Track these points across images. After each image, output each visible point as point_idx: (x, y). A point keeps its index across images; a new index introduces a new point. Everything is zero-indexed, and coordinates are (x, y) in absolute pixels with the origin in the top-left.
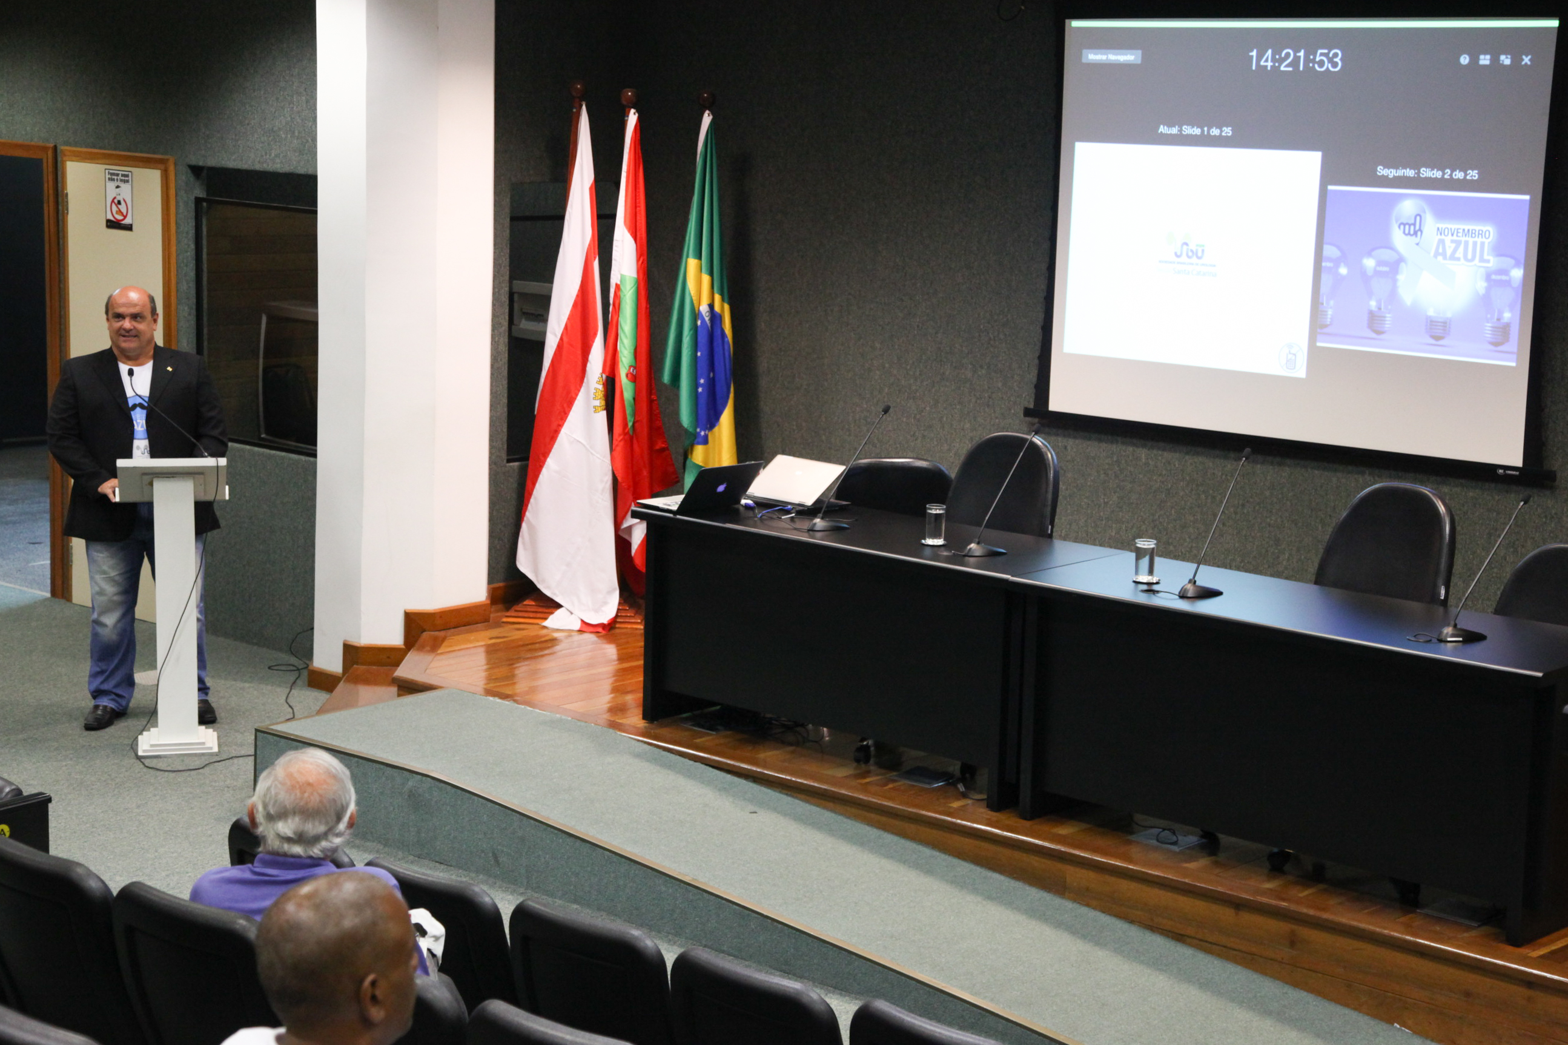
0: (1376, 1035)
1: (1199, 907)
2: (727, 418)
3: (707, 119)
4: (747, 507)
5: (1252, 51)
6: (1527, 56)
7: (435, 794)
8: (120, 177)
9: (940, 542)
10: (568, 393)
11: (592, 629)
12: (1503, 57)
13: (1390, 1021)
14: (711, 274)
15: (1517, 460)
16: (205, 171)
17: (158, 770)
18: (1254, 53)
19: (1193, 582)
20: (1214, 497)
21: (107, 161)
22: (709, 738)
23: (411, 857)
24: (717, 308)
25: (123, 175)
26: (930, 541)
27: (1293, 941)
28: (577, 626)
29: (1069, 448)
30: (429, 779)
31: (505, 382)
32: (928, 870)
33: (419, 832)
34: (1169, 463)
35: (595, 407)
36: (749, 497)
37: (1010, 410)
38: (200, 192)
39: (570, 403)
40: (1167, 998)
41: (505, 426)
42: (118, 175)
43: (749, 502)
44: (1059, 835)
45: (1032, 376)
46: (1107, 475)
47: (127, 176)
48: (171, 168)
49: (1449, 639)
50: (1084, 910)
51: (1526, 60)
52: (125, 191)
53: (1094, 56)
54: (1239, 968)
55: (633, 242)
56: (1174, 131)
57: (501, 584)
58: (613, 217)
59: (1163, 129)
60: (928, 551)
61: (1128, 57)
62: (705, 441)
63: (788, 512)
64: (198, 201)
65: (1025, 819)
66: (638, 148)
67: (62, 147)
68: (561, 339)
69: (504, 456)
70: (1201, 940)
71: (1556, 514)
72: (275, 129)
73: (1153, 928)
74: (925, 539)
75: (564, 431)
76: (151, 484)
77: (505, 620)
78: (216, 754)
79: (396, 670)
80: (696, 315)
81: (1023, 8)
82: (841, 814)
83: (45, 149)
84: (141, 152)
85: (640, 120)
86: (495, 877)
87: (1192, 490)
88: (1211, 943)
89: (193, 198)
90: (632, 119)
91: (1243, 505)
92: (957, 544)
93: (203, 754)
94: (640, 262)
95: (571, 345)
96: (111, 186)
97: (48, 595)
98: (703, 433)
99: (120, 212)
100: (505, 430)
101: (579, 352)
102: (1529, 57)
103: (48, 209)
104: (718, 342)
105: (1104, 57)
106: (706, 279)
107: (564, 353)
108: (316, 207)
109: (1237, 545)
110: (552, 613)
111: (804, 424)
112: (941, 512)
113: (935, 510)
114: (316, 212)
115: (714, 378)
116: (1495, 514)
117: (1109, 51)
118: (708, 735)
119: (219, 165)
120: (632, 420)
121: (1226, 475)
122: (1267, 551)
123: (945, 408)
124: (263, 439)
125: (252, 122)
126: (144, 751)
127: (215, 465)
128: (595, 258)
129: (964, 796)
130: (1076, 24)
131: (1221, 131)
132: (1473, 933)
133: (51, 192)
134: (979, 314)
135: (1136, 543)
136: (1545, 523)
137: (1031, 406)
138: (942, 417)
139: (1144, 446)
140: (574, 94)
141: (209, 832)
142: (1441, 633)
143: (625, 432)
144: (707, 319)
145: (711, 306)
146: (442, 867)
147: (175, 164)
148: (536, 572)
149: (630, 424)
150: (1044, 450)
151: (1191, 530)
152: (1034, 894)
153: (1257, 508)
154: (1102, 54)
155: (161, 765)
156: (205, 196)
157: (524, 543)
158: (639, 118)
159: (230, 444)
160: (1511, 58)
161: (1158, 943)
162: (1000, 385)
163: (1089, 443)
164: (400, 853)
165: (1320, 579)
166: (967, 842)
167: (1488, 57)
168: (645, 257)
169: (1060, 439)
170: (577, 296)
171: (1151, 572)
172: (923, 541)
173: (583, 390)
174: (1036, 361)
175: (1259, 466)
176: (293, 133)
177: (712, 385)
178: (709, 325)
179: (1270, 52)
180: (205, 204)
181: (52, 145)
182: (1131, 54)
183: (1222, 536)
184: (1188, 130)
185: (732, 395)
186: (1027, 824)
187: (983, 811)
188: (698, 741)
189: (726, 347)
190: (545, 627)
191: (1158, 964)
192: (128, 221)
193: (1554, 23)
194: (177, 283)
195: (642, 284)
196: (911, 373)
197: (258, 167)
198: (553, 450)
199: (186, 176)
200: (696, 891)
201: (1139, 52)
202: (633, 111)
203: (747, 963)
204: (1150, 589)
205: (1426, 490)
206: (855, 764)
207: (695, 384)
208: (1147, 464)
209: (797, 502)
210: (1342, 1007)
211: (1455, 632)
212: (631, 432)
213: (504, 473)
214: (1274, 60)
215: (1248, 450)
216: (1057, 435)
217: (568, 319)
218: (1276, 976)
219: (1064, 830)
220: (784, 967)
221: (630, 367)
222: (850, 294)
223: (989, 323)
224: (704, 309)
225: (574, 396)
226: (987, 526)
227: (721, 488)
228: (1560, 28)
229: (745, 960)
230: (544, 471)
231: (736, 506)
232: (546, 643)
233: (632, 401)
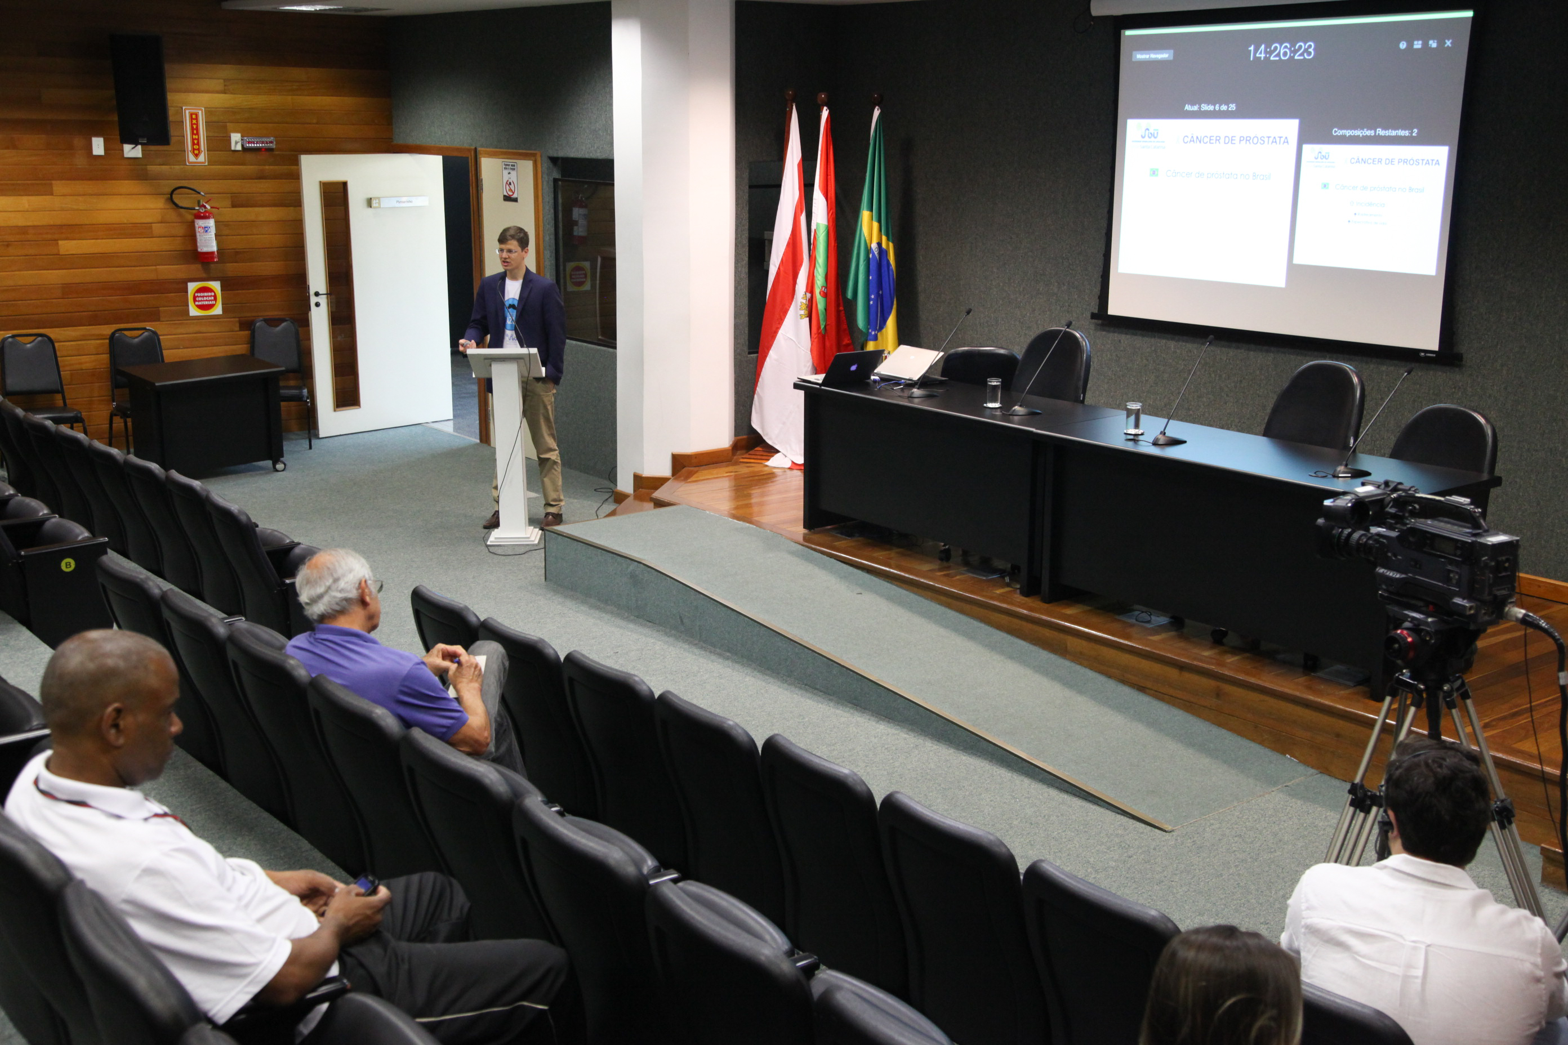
0: (1271, 762)
1: (1157, 668)
2: (891, 322)
3: (877, 112)
4: (875, 381)
5: (1251, 46)
6: (1448, 40)
7: (646, 575)
8: (510, 167)
9: (997, 405)
10: (784, 305)
11: (798, 467)
12: (1431, 42)
13: (1283, 753)
14: (879, 221)
15: (1435, 347)
16: (560, 161)
17: (495, 554)
18: (1252, 48)
19: (1163, 433)
20: (1220, 376)
21: (505, 156)
22: (845, 542)
23: (632, 617)
24: (884, 246)
25: (512, 165)
26: (990, 405)
27: (1219, 694)
28: (789, 465)
29: (1122, 341)
30: (642, 565)
31: (746, 299)
32: (971, 636)
33: (637, 601)
34: (1191, 352)
35: (801, 315)
36: (877, 374)
37: (1083, 314)
38: (557, 176)
39: (785, 312)
40: (1120, 732)
41: (747, 329)
42: (509, 165)
43: (877, 378)
44: (1066, 614)
45: (1097, 290)
46: (1148, 360)
47: (514, 166)
48: (539, 159)
49: (1340, 475)
50: (1078, 667)
51: (1448, 43)
52: (513, 177)
53: (1140, 56)
54: (1181, 712)
55: (824, 200)
56: (1196, 108)
57: (745, 437)
58: (813, 185)
59: (1188, 107)
60: (988, 412)
61: (1164, 55)
62: (875, 338)
63: (900, 384)
64: (555, 181)
65: (1045, 602)
66: (829, 134)
67: (479, 149)
68: (779, 268)
69: (746, 349)
70: (1156, 691)
71: (1462, 385)
72: (597, 129)
73: (1124, 681)
74: (986, 403)
75: (781, 332)
76: (491, 365)
77: (742, 460)
78: (536, 545)
79: (654, 493)
80: (868, 250)
81: (1092, 23)
82: (922, 596)
83: (469, 150)
84: (522, 149)
85: (830, 114)
86: (681, 632)
87: (1206, 370)
88: (1163, 693)
89: (552, 179)
90: (825, 113)
91: (1241, 381)
92: (1007, 406)
93: (528, 545)
94: (830, 214)
95: (786, 273)
96: (506, 172)
97: (478, 441)
98: (873, 333)
99: (511, 190)
100: (747, 332)
101: (791, 278)
102: (1451, 41)
103: (472, 190)
104: (884, 269)
105: (1147, 56)
106: (876, 225)
107: (781, 278)
108: (613, 180)
109: (1236, 410)
110: (773, 456)
111: (947, 326)
112: (998, 384)
113: (994, 382)
114: (613, 185)
115: (882, 294)
116: (1418, 386)
117: (1150, 52)
118: (846, 539)
119: (566, 156)
120: (824, 324)
121: (1229, 360)
122: (1257, 414)
123: (1039, 314)
124: (600, 340)
125: (584, 125)
126: (491, 542)
127: (528, 352)
128: (802, 213)
129: (1008, 585)
130: (1128, 33)
131: (1228, 107)
132: (1347, 692)
133: (474, 178)
134: (1062, 247)
135: (1126, 405)
136: (1454, 392)
137: (1096, 311)
138: (1038, 321)
139: (1172, 339)
140: (787, 97)
141: (511, 596)
142: (1335, 470)
143: (819, 333)
144: (876, 253)
145: (879, 244)
146: (650, 624)
147: (541, 156)
148: (763, 429)
149: (822, 327)
150: (1081, 340)
151: (1205, 399)
152: (1044, 655)
153: (1251, 383)
154: (1146, 54)
155: (499, 551)
156: (560, 177)
157: (755, 409)
158: (829, 112)
159: (567, 341)
160: (1437, 43)
161: (1126, 692)
162: (1076, 296)
163: (1136, 337)
164: (626, 614)
165: (1266, 434)
166: (1004, 619)
167: (1420, 42)
168: (834, 211)
169: (1116, 335)
170: (790, 238)
171: (1137, 426)
172: (985, 405)
173: (793, 303)
174: (1100, 279)
175: (1252, 353)
176: (607, 131)
177: (880, 297)
178: (878, 257)
179: (1263, 46)
180: (560, 183)
181: (473, 147)
182: (1166, 53)
183: (1226, 403)
184: (1205, 107)
185: (895, 306)
186: (1046, 606)
187: (1018, 598)
188: (836, 543)
189: (891, 273)
190: (767, 466)
191: (1120, 708)
192: (515, 196)
193: (1470, 14)
194: (544, 236)
195: (831, 229)
196: (1017, 289)
197: (587, 156)
198: (774, 345)
199: (547, 164)
200: (800, 646)
201: (1172, 52)
202: (825, 108)
203: (831, 697)
204: (1135, 439)
205: (1347, 367)
206: (940, 562)
207: (868, 299)
208: (1175, 352)
209: (908, 378)
210: (1249, 742)
211: (1346, 470)
212: (823, 332)
213: (746, 361)
214: (1266, 52)
215: (1211, 337)
216: (1114, 332)
217: (784, 254)
218: (1206, 719)
219: (1069, 611)
220: (854, 701)
221: (822, 287)
222: (977, 234)
223: (1069, 253)
224: (874, 246)
225: (787, 307)
226: (1030, 392)
227: (853, 368)
228: (1474, 18)
229: (831, 695)
230: (768, 359)
231: (868, 381)
232: (770, 476)
233: (824, 311)
